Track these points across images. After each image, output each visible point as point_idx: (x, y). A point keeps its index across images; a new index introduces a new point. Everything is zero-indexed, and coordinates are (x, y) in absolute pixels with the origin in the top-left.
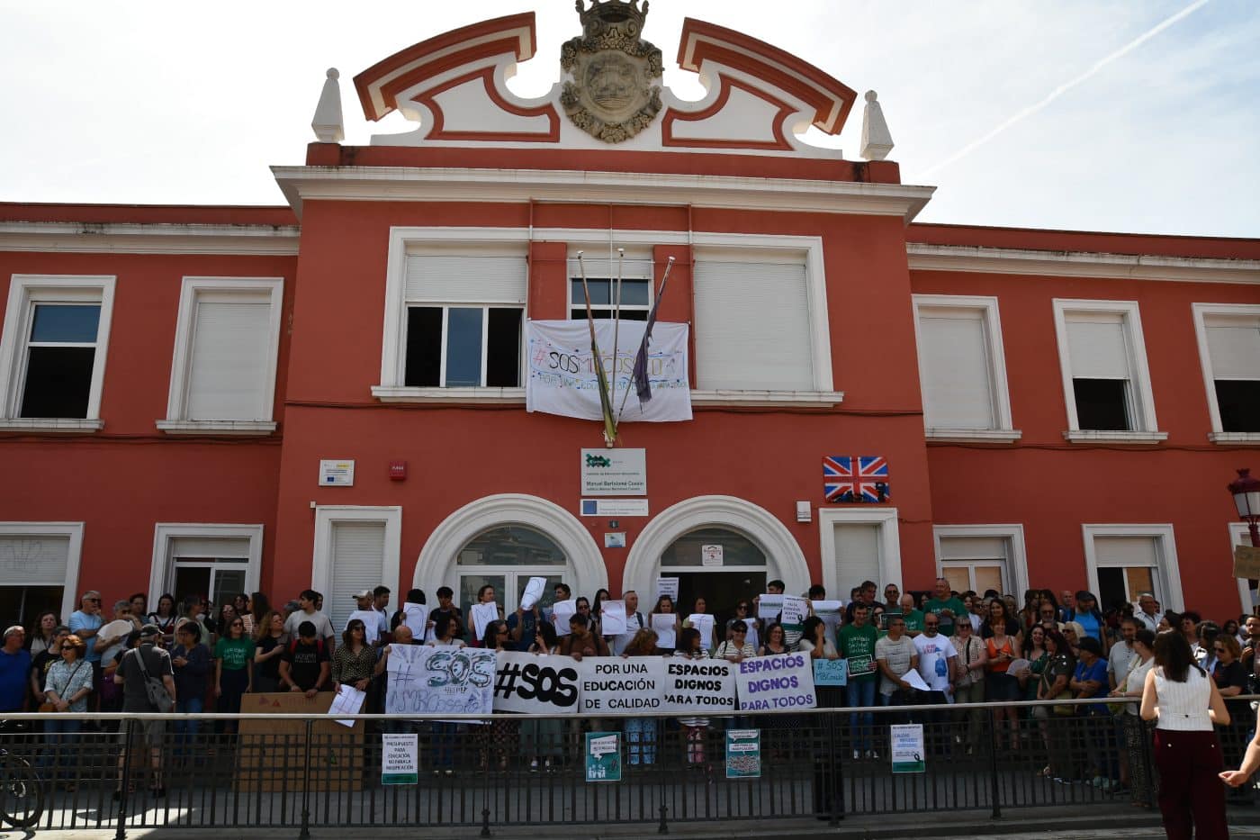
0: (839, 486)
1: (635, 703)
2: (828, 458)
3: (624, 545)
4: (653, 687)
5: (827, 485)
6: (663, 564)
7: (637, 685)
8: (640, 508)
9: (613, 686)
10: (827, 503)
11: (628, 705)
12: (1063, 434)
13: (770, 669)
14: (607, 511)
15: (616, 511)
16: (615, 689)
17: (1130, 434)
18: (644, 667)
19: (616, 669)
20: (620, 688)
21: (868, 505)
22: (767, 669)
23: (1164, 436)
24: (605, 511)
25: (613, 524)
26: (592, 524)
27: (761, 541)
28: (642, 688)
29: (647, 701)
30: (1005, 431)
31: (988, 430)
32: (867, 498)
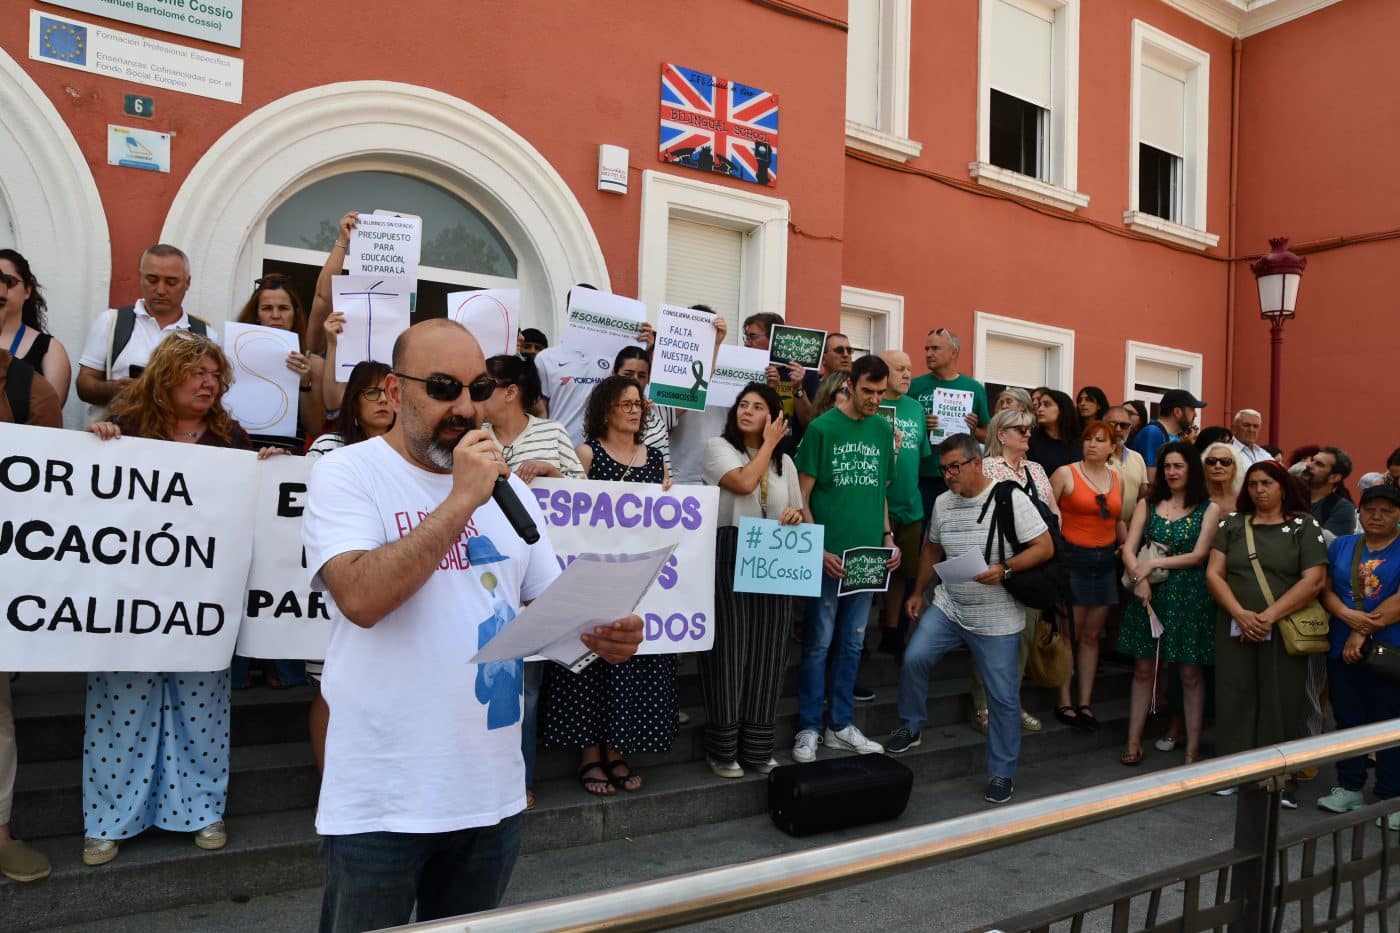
0: (689, 131)
1: (128, 617)
2: (673, 67)
3: (165, 166)
4: (209, 563)
5: (665, 123)
6: (271, 238)
7: (141, 547)
8: (223, 79)
9: (36, 542)
10: (660, 162)
11: (96, 625)
12: (970, 167)
13: (610, 524)
14: (119, 65)
15: (148, 71)
16: (45, 553)
17: (1050, 187)
18: (178, 483)
19: (57, 479)
20: (67, 553)
21: (737, 183)
22: (602, 522)
23: (1083, 201)
24: (112, 64)
25: (137, 105)
26: (68, 90)
27: (514, 219)
28: (164, 560)
29: (179, 611)
30: (899, 138)
31: (876, 130)
32: (736, 169)
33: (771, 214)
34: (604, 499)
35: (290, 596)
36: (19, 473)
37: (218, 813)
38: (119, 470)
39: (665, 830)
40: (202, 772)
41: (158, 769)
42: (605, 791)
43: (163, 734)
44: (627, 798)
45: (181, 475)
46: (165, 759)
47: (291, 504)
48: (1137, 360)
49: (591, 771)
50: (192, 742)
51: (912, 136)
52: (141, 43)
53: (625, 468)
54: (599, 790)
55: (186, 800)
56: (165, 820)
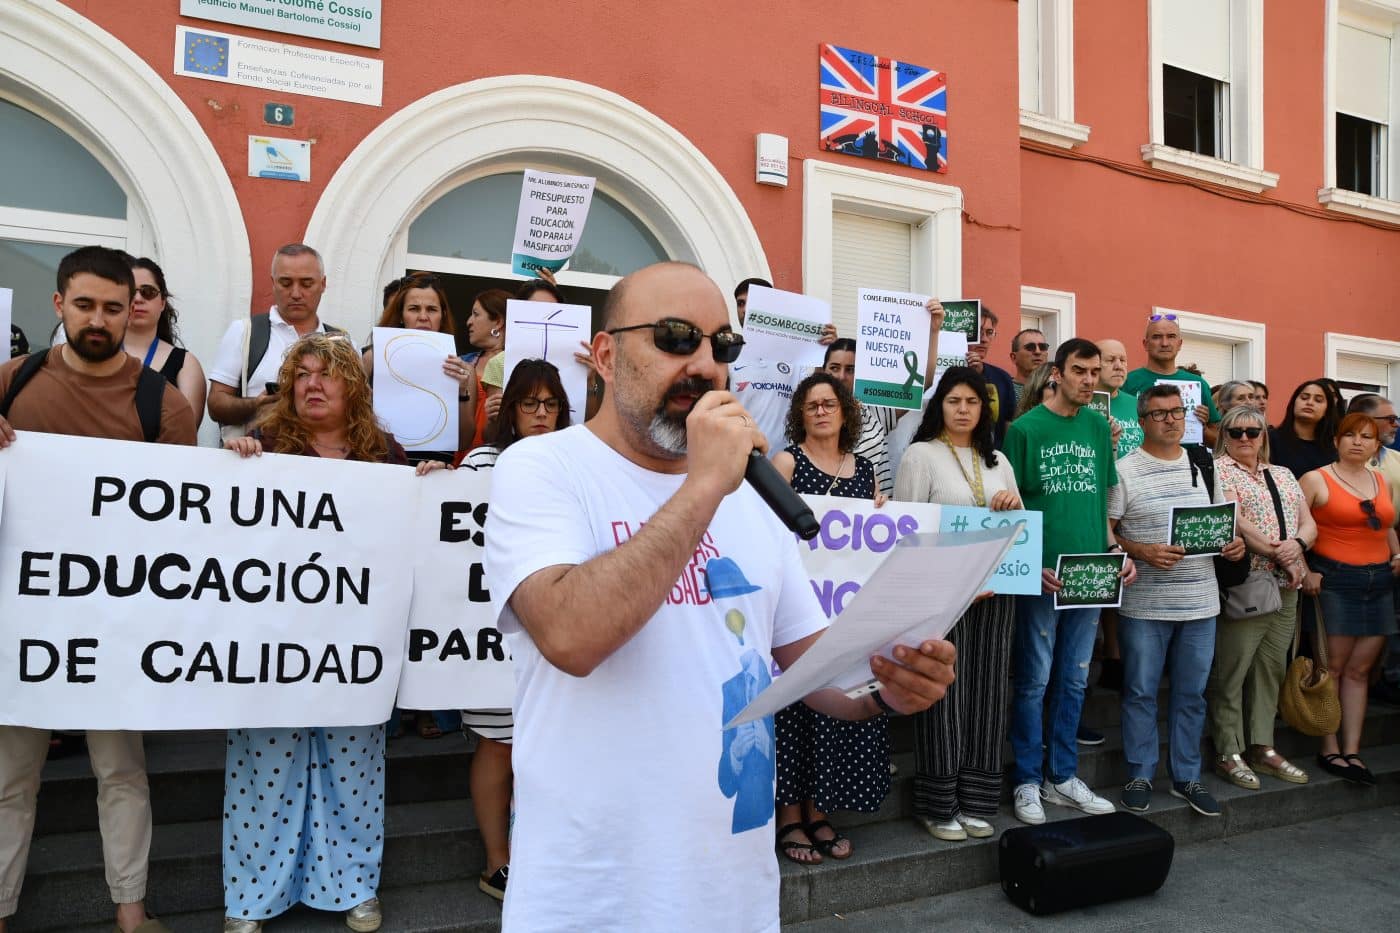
0: (851, 116)
1: (274, 664)
2: (831, 47)
3: (304, 171)
4: (363, 598)
5: (826, 108)
6: (413, 248)
7: (287, 583)
8: (360, 82)
9: (171, 578)
10: (821, 150)
11: (239, 674)
12: (1142, 150)
13: (814, 546)
14: (259, 74)
15: (287, 78)
16: (180, 592)
17: (1233, 166)
18: (327, 507)
19: (193, 504)
20: (205, 591)
21: (906, 170)
23: (1271, 180)
24: (253, 73)
25: (277, 114)
26: (210, 103)
27: (668, 217)
28: (312, 596)
29: (331, 656)
30: (1065, 122)
31: (1037, 113)
32: (904, 156)
33: (942, 203)
35: (457, 635)
36: (152, 500)
37: (371, 888)
38: (260, 492)
39: (880, 905)
40: (354, 840)
41: (305, 836)
42: (810, 858)
43: (310, 796)
44: (835, 866)
45: (330, 495)
46: (312, 825)
47: (455, 527)
48: (1338, 354)
49: (791, 834)
50: (342, 806)
51: (1078, 119)
52: (282, 51)
53: (832, 479)
54: (803, 858)
55: (336, 874)
56: (313, 897)
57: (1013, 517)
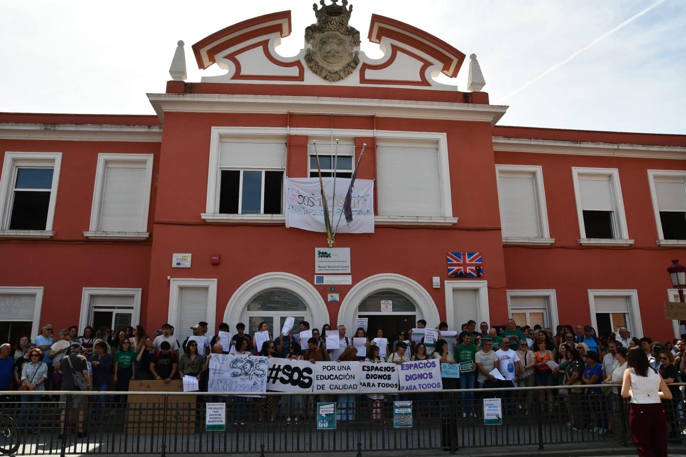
0: (456, 268)
1: (344, 387)
2: (450, 253)
3: (338, 299)
4: (354, 378)
5: (449, 267)
6: (359, 311)
7: (345, 377)
8: (347, 280)
9: (332, 377)
10: (449, 278)
11: (340, 388)
12: (577, 241)
13: (417, 368)
15: (334, 282)
16: (333, 379)
17: (618, 240)
18: (349, 367)
19: (333, 368)
20: (336, 378)
21: (471, 278)
22: (416, 368)
23: (632, 241)
24: (328, 282)
25: (333, 289)
26: (321, 289)
27: (413, 298)
28: (348, 378)
29: (351, 385)
30: (547, 239)
31: (536, 238)
32: (471, 275)
33: (482, 285)
34: (415, 364)
35: (364, 383)
36: (329, 368)
38: (341, 366)
51: (551, 237)
52: (333, 277)
57: (454, 365)
